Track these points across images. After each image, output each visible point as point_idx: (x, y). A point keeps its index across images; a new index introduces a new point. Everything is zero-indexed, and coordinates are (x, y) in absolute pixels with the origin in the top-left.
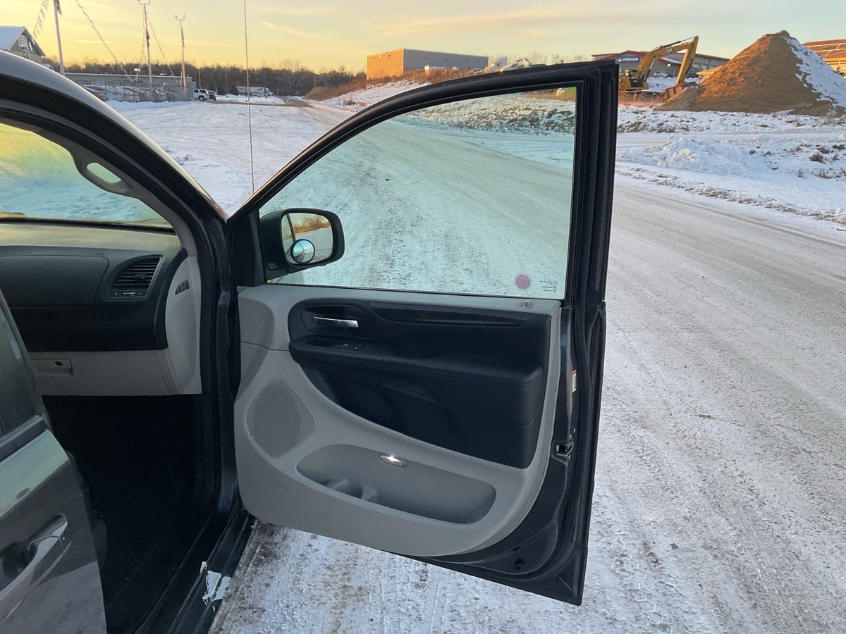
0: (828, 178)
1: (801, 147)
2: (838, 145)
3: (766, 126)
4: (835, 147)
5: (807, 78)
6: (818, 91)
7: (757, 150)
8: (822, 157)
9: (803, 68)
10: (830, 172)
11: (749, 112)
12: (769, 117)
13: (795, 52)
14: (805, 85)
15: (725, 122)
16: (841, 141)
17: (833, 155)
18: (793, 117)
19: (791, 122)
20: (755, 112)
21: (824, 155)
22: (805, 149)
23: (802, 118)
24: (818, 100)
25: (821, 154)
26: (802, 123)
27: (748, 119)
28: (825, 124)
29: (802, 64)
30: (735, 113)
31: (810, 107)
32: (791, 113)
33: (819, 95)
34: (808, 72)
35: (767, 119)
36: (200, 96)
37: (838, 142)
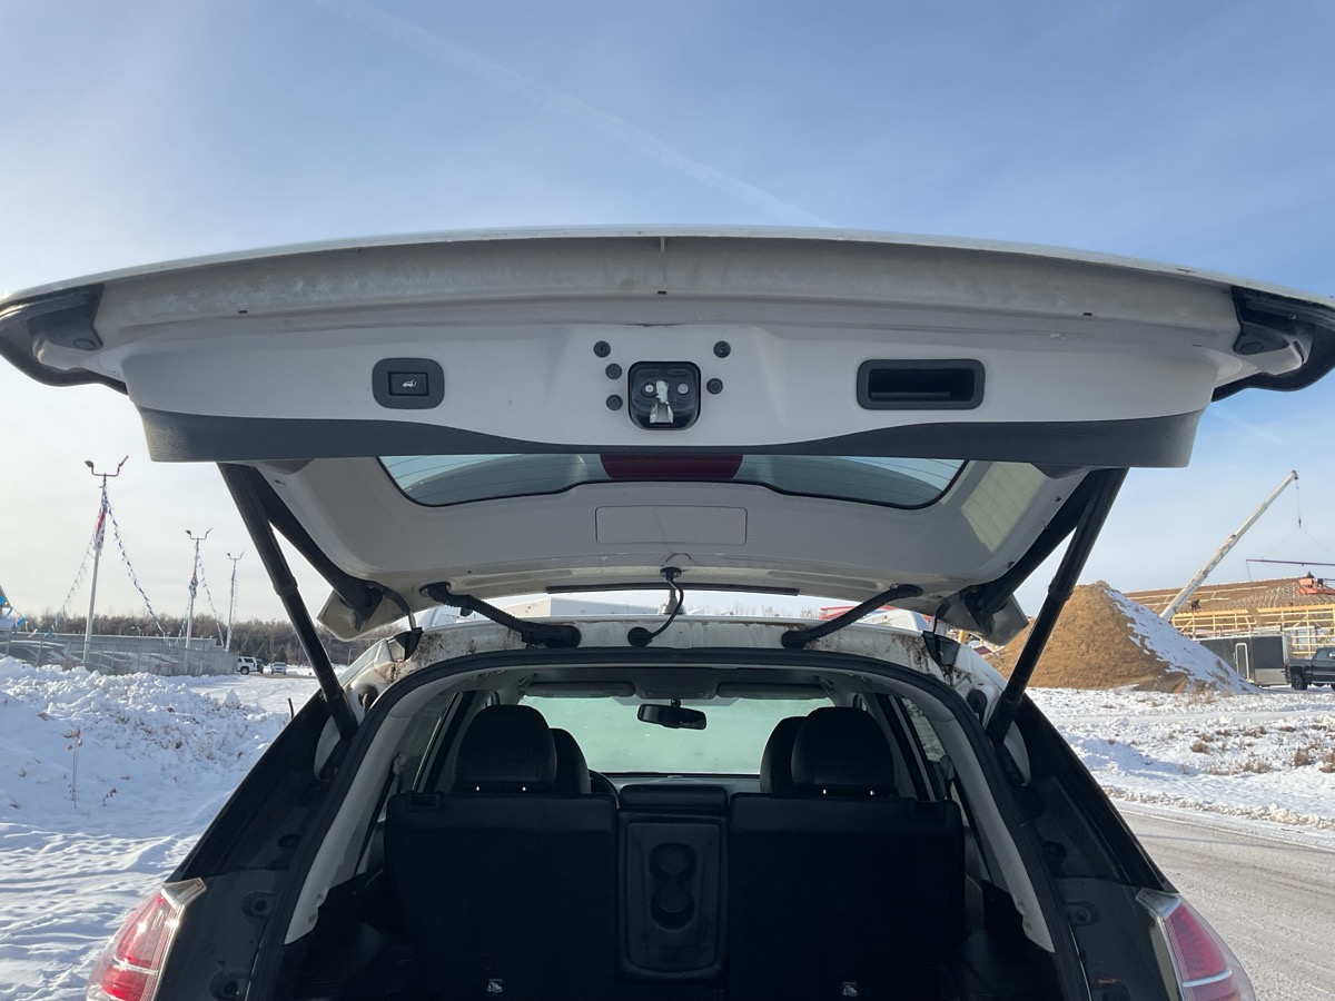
0: (1223, 774)
1: (1175, 735)
2: (1223, 731)
3: (1111, 707)
4: (1219, 733)
5: (1147, 642)
6: (1165, 660)
7: (1117, 739)
8: (1207, 747)
9: (1138, 629)
10: (1223, 766)
11: (1079, 687)
12: (1111, 694)
13: (1122, 609)
14: (1146, 651)
15: (1053, 702)
16: (1225, 725)
17: (1220, 744)
18: (1141, 695)
19: (1144, 701)
20: (1089, 687)
21: (1208, 744)
22: (1181, 737)
23: (1157, 696)
24: (1168, 671)
25: (1204, 742)
26: (1157, 702)
27: (1083, 697)
28: (1191, 703)
29: (1135, 623)
30: (1060, 689)
31: (1161, 680)
32: (1137, 689)
33: (1166, 665)
34: (1145, 634)
35: (1108, 696)
36: (243, 667)
37: (1220, 726)
